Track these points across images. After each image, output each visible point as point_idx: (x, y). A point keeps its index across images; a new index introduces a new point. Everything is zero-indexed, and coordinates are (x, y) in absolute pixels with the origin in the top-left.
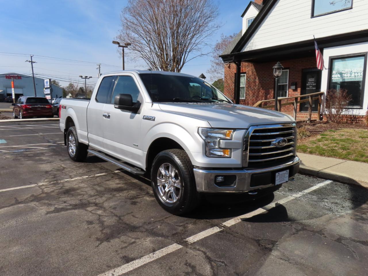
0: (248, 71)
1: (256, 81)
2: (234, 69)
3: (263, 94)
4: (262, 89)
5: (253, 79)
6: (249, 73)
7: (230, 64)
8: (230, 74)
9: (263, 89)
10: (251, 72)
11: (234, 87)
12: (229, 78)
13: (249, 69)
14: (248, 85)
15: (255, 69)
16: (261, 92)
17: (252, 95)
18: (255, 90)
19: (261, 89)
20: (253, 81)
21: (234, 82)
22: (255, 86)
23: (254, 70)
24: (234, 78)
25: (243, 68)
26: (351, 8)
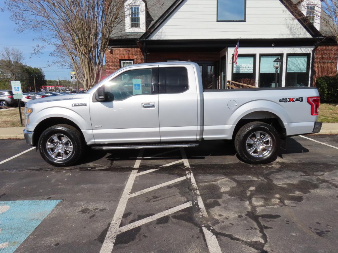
0: (136, 58)
2: (118, 55)
6: (138, 61)
7: (112, 49)
8: (112, 60)
10: (140, 60)
12: (112, 64)
13: (137, 57)
24: (119, 65)
25: (130, 55)
26: (245, 21)
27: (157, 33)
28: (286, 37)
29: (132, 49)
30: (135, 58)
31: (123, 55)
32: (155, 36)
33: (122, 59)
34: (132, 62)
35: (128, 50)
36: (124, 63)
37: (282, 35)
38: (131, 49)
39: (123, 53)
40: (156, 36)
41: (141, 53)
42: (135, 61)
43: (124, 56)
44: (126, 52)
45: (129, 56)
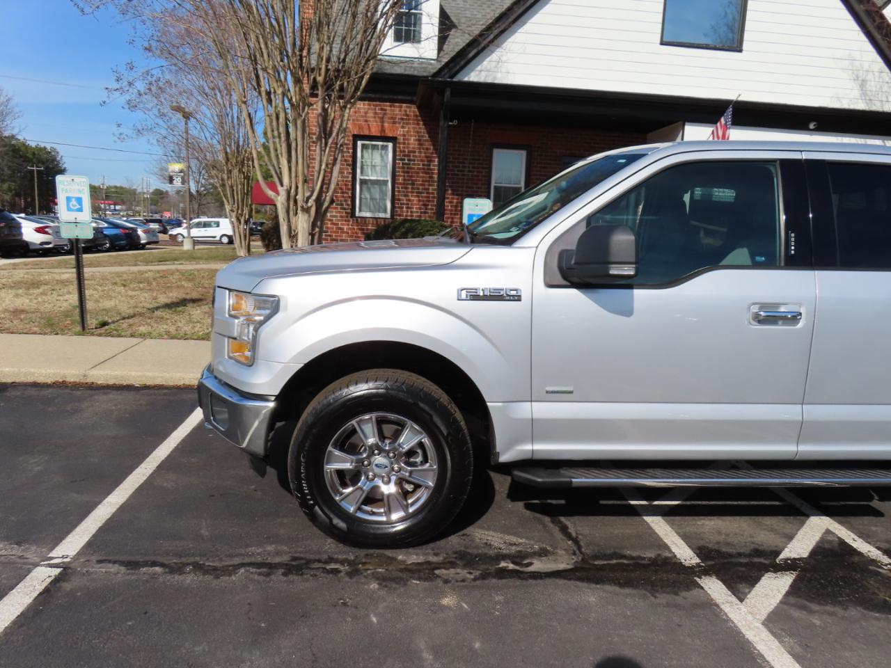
0: (404, 135)
1: (434, 170)
3: (456, 206)
4: (453, 194)
5: (422, 161)
6: (408, 144)
9: (455, 193)
10: (415, 140)
11: (350, 179)
13: (408, 132)
14: (404, 176)
15: (428, 133)
16: (451, 202)
17: (420, 209)
18: (428, 193)
19: (450, 192)
20: (424, 169)
21: (351, 163)
22: (429, 181)
23: (427, 135)
24: (351, 151)
25: (386, 125)
26: (740, 51)
27: (485, 63)
28: (849, 105)
29: (394, 107)
30: (400, 135)
31: (366, 121)
32: (477, 73)
33: (362, 134)
34: (390, 145)
35: (382, 110)
36: (363, 146)
37: (839, 99)
38: (391, 106)
39: (366, 116)
40: (481, 71)
41: (418, 120)
42: (399, 143)
43: (369, 125)
44: (376, 113)
45: (383, 126)
